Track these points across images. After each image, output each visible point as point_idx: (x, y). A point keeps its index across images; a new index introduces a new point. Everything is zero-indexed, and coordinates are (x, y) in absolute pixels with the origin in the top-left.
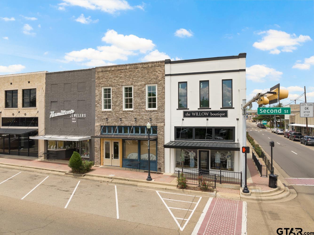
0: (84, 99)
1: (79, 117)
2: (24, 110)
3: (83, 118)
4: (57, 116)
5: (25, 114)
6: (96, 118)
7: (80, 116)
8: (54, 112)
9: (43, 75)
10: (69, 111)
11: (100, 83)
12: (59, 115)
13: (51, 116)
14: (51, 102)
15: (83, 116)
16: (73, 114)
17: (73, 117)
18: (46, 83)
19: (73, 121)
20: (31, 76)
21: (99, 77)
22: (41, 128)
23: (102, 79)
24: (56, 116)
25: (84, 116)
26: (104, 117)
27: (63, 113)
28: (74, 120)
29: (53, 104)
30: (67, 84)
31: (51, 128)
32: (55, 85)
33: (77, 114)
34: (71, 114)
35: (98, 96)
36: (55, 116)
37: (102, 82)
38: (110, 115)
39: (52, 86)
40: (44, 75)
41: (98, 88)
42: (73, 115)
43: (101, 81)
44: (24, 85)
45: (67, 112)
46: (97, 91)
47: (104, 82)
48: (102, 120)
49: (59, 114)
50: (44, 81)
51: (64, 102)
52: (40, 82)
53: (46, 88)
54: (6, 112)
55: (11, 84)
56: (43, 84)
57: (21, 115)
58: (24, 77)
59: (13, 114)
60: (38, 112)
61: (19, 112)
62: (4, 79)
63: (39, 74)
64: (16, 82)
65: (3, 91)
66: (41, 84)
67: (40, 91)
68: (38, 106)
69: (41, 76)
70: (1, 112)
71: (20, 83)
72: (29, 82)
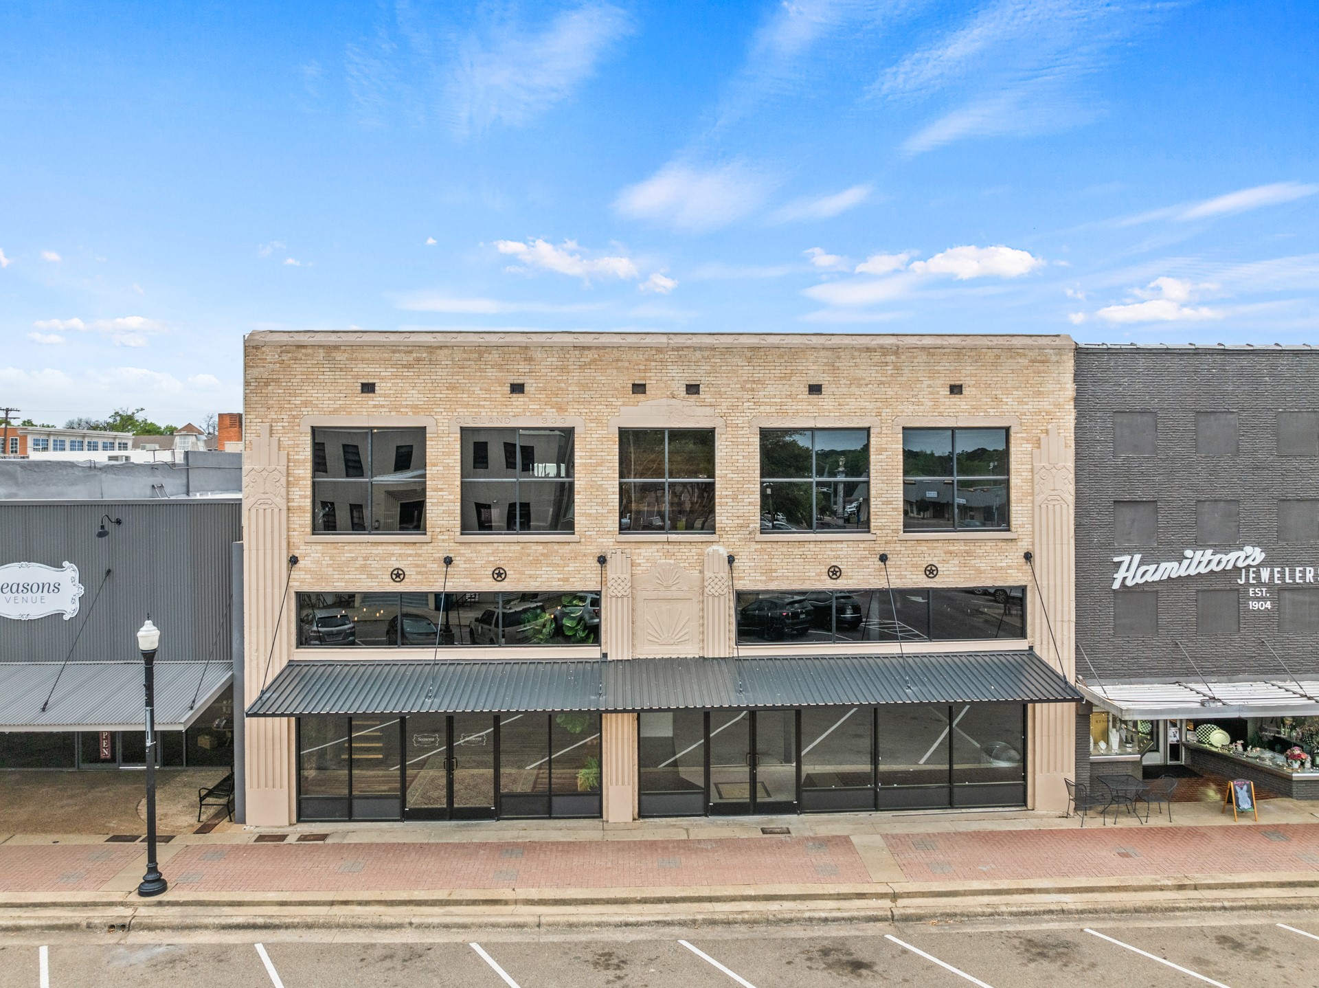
1: (1288, 581)
2: (923, 548)
3: (1314, 588)
5: (931, 571)
7: (1292, 576)
9: (1056, 354)
14: (1115, 502)
15: (1309, 576)
16: (1252, 570)
17: (1253, 585)
18: (1076, 399)
19: (1255, 605)
20: (973, 354)
22: (1052, 646)
25: (1315, 576)
27: (1199, 561)
28: (1259, 599)
29: (1127, 513)
30: (1212, 417)
31: (1118, 641)
32: (1139, 418)
33: (1276, 570)
34: (1247, 567)
39: (1118, 419)
40: (1065, 358)
42: (1252, 576)
44: (920, 404)
50: (1065, 386)
51: (1200, 504)
52: (1039, 393)
53: (1078, 427)
54: (771, 557)
55: (815, 389)
56: (1058, 405)
57: (900, 577)
58: (915, 357)
59: (835, 572)
60: (1028, 557)
61: (883, 558)
62: (749, 360)
63: (1031, 348)
64: (856, 382)
65: (746, 431)
66: (1045, 404)
67: (1038, 443)
68: (1022, 526)
69: (1039, 358)
70: (731, 560)
71: (890, 392)
72: (956, 389)
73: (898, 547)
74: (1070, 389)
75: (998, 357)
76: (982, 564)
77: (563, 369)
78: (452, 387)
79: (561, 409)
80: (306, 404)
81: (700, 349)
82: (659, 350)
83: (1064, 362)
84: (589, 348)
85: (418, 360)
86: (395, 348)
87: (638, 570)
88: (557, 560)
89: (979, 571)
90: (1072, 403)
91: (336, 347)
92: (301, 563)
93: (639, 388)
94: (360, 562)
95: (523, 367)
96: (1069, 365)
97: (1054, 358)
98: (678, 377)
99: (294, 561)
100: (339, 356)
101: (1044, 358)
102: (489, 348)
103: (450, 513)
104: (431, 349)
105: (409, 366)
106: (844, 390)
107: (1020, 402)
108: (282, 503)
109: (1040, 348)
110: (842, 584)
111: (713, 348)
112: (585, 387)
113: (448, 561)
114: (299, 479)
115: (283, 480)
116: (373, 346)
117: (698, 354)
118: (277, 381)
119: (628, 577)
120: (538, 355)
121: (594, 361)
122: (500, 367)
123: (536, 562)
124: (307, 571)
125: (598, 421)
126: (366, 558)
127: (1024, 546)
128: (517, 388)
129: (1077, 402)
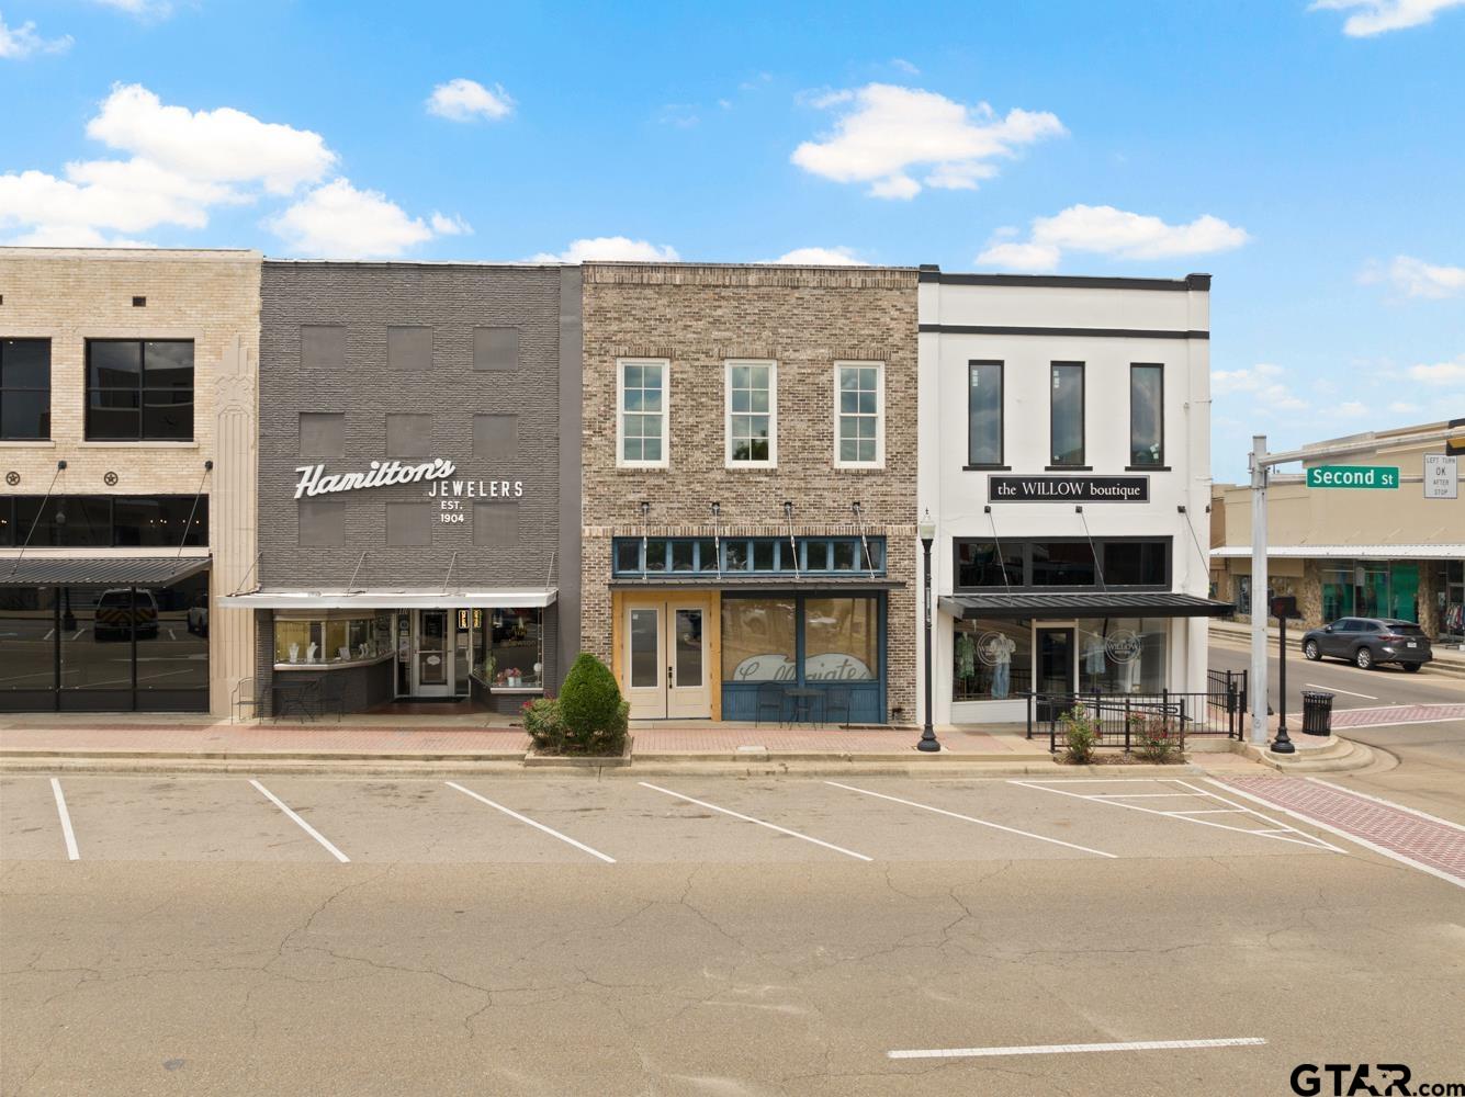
0: (510, 409)
1: (482, 494)
2: (104, 455)
3: (510, 502)
4: (348, 488)
5: (111, 479)
6: (585, 501)
7: (487, 489)
8: (320, 468)
9: (242, 268)
10: (421, 469)
11: (608, 339)
12: (357, 486)
13: (306, 488)
14: (301, 413)
15: (505, 490)
16: (443, 483)
17: (445, 498)
18: (261, 312)
19: (447, 518)
20: (156, 266)
21: (600, 311)
22: (229, 553)
23: (619, 319)
24: (340, 488)
25: (512, 490)
26: (631, 497)
28: (451, 512)
29: (311, 427)
30: (405, 331)
31: (303, 551)
32: (328, 330)
33: (470, 483)
34: (437, 479)
35: (595, 400)
36: (331, 488)
37: (620, 336)
38: (660, 487)
39: (306, 331)
40: (251, 271)
41: (594, 361)
42: (444, 488)
43: (614, 327)
44: (101, 315)
45: (412, 470)
46: (588, 376)
47: (628, 336)
48: (616, 510)
49: (355, 480)
50: (251, 300)
51: (390, 418)
52: (224, 306)
53: (263, 340)
56: (243, 318)
57: (79, 484)
58: (99, 270)
59: (13, 478)
60: (209, 466)
61: (62, 465)
63: (217, 262)
64: (38, 292)
66: (230, 316)
67: (220, 354)
68: (205, 438)
69: (225, 272)
71: (71, 303)
72: (139, 302)
73: (77, 455)
74: (256, 302)
76: (163, 475)
83: (251, 276)
89: (159, 479)
90: (258, 316)
96: (256, 279)
97: (240, 274)
101: (230, 272)
106: (26, 301)
107: (205, 315)
109: (227, 263)
110: (20, 489)
127: (205, 455)
129: (263, 314)
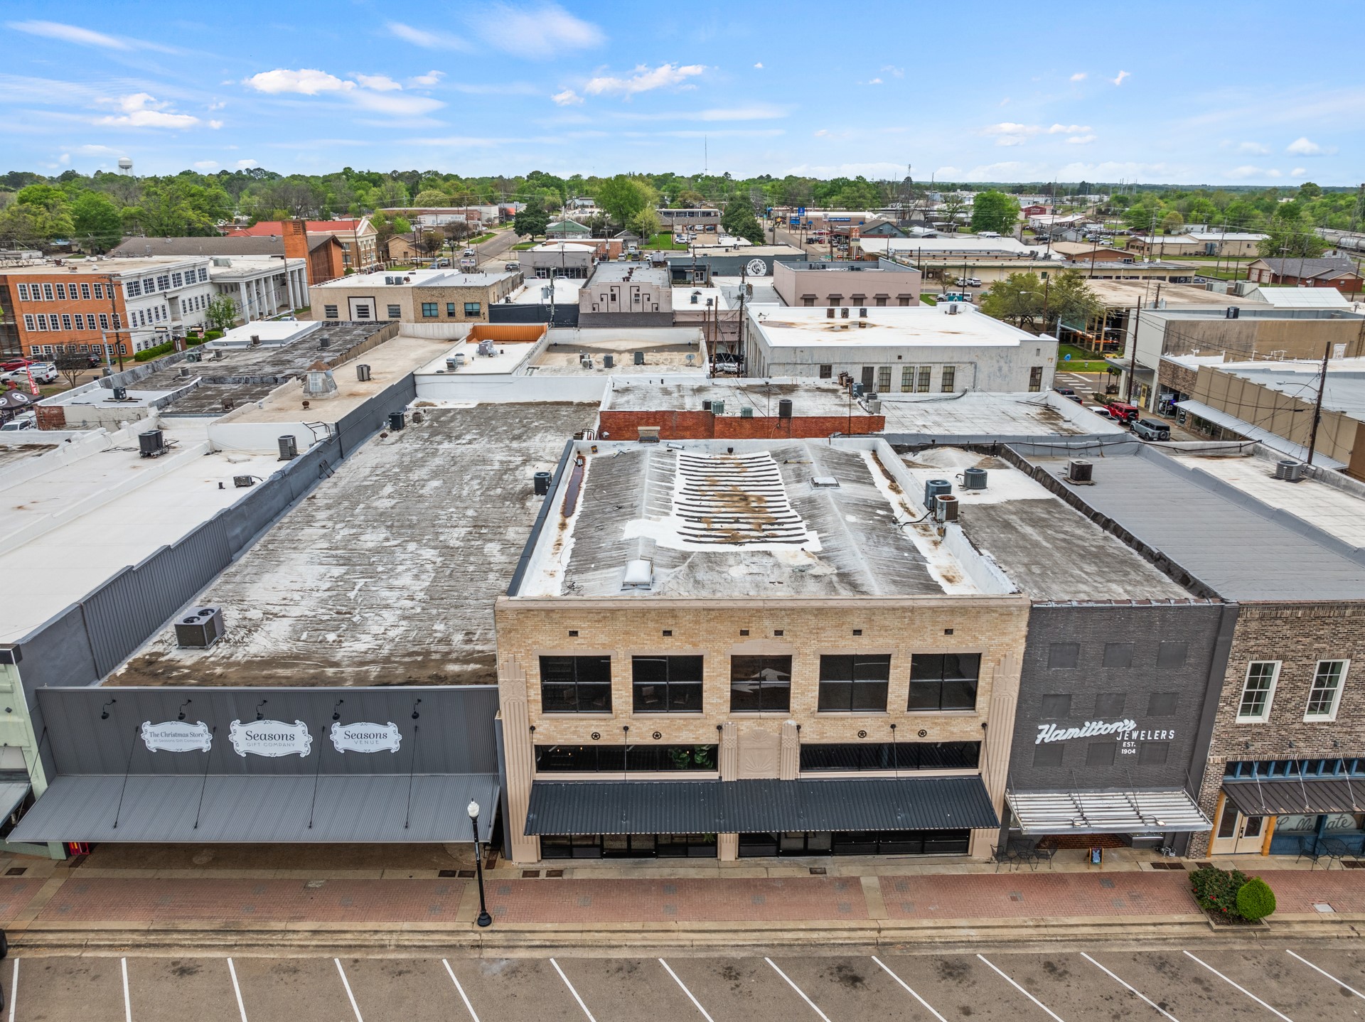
0: (1174, 689)
1: (1149, 738)
2: (919, 720)
3: (1165, 742)
4: (1070, 738)
5: (922, 733)
6: (1213, 742)
7: (1152, 735)
9: (1017, 610)
10: (1115, 725)
11: (1247, 651)
12: (1075, 737)
13: (1044, 738)
14: (1044, 696)
15: (1163, 736)
17: (1126, 741)
19: (1125, 751)
20: (963, 610)
21: (1245, 633)
22: (993, 774)
23: (1256, 638)
25: (1168, 736)
26: (1241, 739)
28: (1128, 748)
29: (1051, 702)
30: (1117, 646)
31: (1035, 770)
32: (1068, 646)
33: (1143, 732)
34: (1125, 731)
35: (1231, 686)
36: (1059, 738)
37: (1255, 648)
38: (1260, 733)
39: (1054, 648)
40: (1023, 612)
41: (1235, 664)
43: (1252, 643)
44: (924, 641)
45: (1110, 727)
46: (1229, 672)
47: (1260, 648)
48: (1229, 745)
50: (1020, 627)
51: (1100, 696)
52: (1004, 634)
53: (1027, 653)
54: (823, 726)
55: (857, 632)
56: (1015, 640)
57: (903, 736)
58: (924, 613)
59: (862, 734)
60: (984, 725)
61: (893, 726)
62: (816, 616)
63: (1002, 607)
64: (885, 628)
65: (812, 657)
66: (1007, 639)
67: (999, 662)
68: (983, 709)
69: (1005, 611)
70: (799, 727)
71: (906, 634)
72: (949, 632)
73: (903, 720)
74: (1024, 630)
75: (979, 612)
76: (955, 730)
77: (697, 622)
78: (627, 633)
79: (695, 645)
80: (535, 643)
81: (785, 610)
82: (758, 610)
83: (1022, 616)
84: (713, 610)
85: (605, 617)
86: (589, 611)
87: (741, 733)
88: (692, 728)
89: (952, 733)
90: (1024, 639)
91: (552, 611)
92: (537, 730)
93: (745, 633)
94: (573, 729)
95: (671, 621)
96: (1026, 616)
97: (1016, 613)
98: (770, 625)
99: (532, 728)
100: (554, 616)
101: (1009, 612)
102: (649, 610)
103: (626, 703)
104: (613, 611)
105: (599, 621)
106: (876, 633)
107: (990, 638)
108: (524, 699)
109: (1008, 607)
110: (866, 740)
111: (793, 609)
112: (709, 632)
113: (626, 729)
114: (533, 684)
115: (524, 687)
116: (576, 609)
117: (783, 613)
118: (516, 630)
119: (735, 737)
120: (680, 614)
121: (716, 617)
122: (657, 622)
123: (679, 729)
124: (541, 734)
125: (718, 652)
126: (576, 727)
127: (983, 719)
128: (668, 633)
129: (1028, 638)
